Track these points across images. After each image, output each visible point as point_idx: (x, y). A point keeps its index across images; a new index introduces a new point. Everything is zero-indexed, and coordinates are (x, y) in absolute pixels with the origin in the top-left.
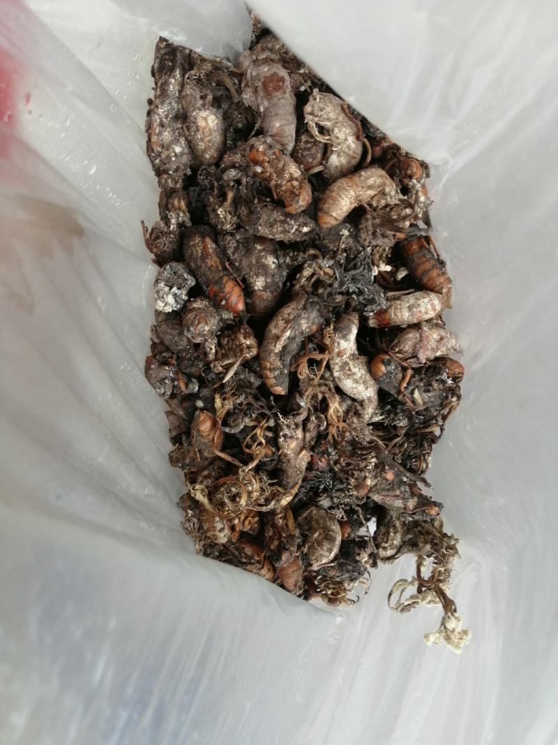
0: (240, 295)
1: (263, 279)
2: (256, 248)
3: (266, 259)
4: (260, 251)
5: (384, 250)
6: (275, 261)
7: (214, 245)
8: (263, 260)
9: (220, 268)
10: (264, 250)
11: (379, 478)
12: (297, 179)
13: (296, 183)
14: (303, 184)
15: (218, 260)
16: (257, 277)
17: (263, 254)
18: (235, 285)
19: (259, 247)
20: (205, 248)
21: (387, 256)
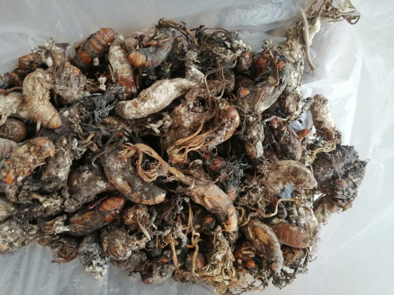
0: (113, 199)
1: (98, 182)
2: (76, 185)
3: (84, 179)
4: (78, 182)
5: (88, 84)
6: (87, 172)
7: (76, 215)
8: (85, 181)
9: (93, 212)
10: (78, 180)
11: (245, 101)
12: (29, 148)
13: (32, 149)
14: (33, 143)
15: (87, 213)
16: (97, 186)
17: (80, 180)
18: (106, 203)
19: (75, 183)
20: (78, 222)
21: (93, 82)
